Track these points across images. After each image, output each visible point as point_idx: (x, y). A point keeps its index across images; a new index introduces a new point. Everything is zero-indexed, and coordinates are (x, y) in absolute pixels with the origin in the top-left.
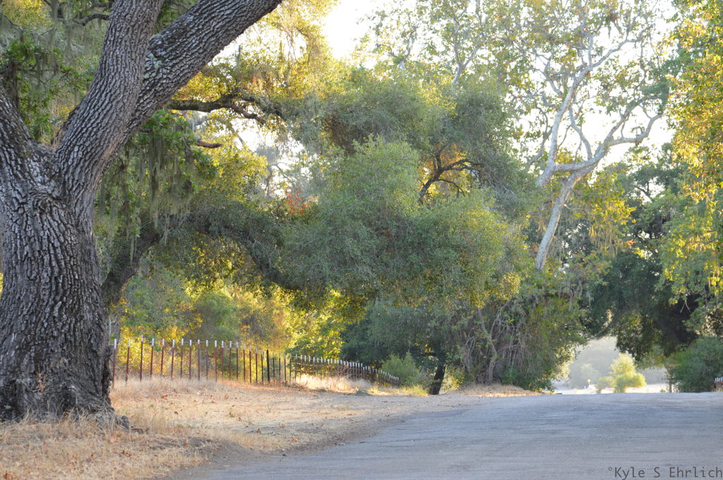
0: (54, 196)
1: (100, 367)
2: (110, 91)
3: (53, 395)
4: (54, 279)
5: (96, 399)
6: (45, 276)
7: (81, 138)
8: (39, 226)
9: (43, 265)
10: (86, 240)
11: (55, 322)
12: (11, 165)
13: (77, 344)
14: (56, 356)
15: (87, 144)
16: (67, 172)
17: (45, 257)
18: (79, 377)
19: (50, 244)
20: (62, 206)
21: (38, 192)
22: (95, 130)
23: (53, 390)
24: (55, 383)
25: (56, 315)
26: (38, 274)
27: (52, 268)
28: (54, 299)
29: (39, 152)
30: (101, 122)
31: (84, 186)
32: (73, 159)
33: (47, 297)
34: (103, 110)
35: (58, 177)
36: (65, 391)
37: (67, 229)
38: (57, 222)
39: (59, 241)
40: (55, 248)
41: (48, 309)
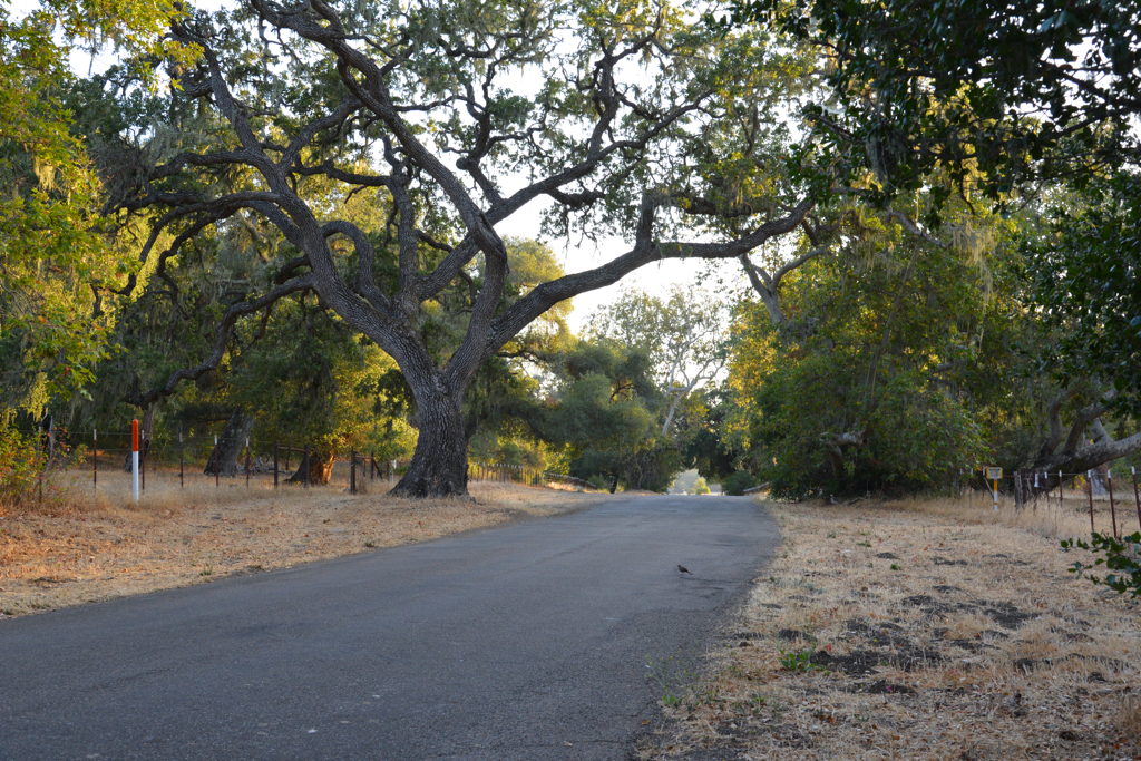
1: (464, 474)
2: (472, 345)
3: (441, 486)
4: (443, 432)
5: (461, 489)
6: (439, 430)
8: (437, 407)
10: (458, 414)
11: (443, 452)
13: (453, 463)
14: (443, 468)
15: (460, 369)
16: (450, 382)
17: (439, 422)
18: (453, 478)
19: (442, 415)
22: (464, 363)
24: (442, 480)
25: (444, 448)
26: (436, 429)
27: (442, 426)
29: (438, 372)
30: (467, 359)
32: (454, 376)
33: (439, 440)
34: (468, 354)
37: (450, 408)
38: (445, 405)
39: (446, 414)
41: (440, 446)
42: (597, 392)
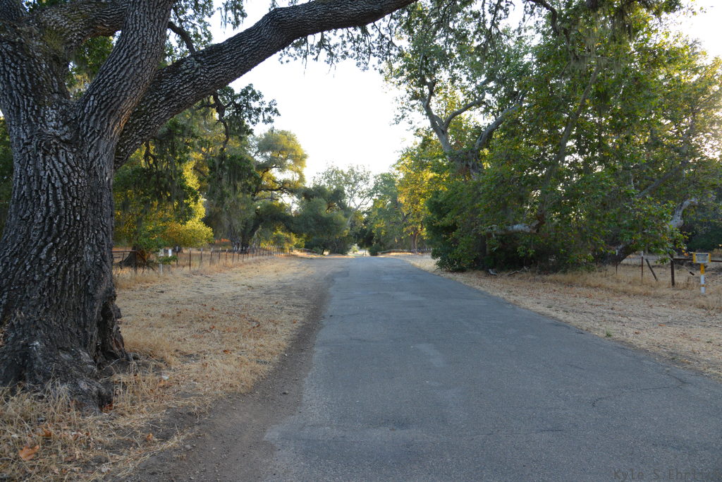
0: (63, 139)
2: (128, 47)
4: (48, 218)
6: (39, 216)
8: (40, 166)
10: (98, 184)
12: (27, 111)
15: (102, 94)
17: (42, 197)
19: (50, 184)
21: (45, 134)
22: (111, 81)
25: (43, 256)
26: (31, 213)
27: (48, 208)
28: (45, 240)
30: (118, 75)
32: (89, 107)
34: (120, 64)
35: (74, 125)
36: (25, 349)
37: (74, 171)
38: (63, 163)
39: (62, 182)
40: (55, 188)
41: (35, 251)
42: (320, 208)
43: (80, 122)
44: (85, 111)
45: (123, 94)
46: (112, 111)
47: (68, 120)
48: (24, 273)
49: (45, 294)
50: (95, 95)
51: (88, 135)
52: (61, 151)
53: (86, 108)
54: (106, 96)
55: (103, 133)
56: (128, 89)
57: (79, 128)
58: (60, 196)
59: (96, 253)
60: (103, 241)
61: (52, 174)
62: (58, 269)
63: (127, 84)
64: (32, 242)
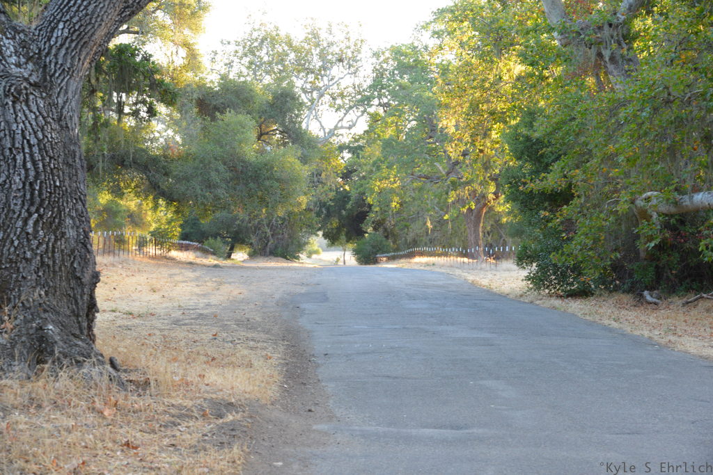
0: (32, 81)
1: (85, 297)
3: (24, 339)
4: (28, 184)
5: (80, 343)
6: (17, 180)
7: (67, 12)
8: (11, 118)
9: (15, 166)
10: (70, 139)
11: (28, 240)
13: (57, 268)
14: (29, 284)
15: (74, 20)
16: (48, 54)
17: (18, 157)
18: (58, 313)
19: (25, 141)
20: (41, 95)
21: (11, 75)
23: (24, 331)
24: (26, 321)
25: (30, 230)
26: (8, 177)
27: (27, 170)
28: (28, 211)
29: (14, 28)
31: (70, 72)
32: (57, 37)
33: (18, 207)
35: (37, 59)
36: (40, 332)
37: (47, 123)
38: (34, 113)
39: (36, 137)
40: (30, 146)
41: (20, 223)
42: (239, 137)
43: (46, 57)
44: (52, 43)
45: (99, 20)
46: (85, 43)
47: (31, 54)
48: (12, 249)
49: (40, 274)
50: (65, 22)
51: (57, 75)
52: (31, 97)
53: (53, 39)
54: (79, 24)
55: (73, 71)
56: (105, 12)
57: (45, 66)
58: (37, 156)
59: (78, 227)
60: (82, 212)
61: (25, 127)
62: (47, 246)
63: (104, 6)
64: (14, 213)
